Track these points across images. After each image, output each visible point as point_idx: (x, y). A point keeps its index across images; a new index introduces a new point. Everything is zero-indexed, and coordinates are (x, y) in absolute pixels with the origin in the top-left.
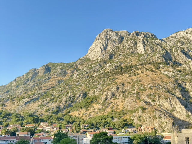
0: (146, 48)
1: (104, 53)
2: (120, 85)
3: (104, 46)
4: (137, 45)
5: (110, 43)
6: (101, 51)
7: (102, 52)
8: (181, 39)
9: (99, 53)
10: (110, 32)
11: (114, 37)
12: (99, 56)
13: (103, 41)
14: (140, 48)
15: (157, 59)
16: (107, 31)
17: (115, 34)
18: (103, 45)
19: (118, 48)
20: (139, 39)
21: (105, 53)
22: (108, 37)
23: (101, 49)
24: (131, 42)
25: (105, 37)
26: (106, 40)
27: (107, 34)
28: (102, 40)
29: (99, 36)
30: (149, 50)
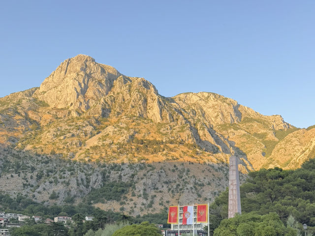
0: (164, 113)
1: (82, 100)
2: (161, 172)
3: (81, 87)
4: (147, 104)
5: (92, 85)
6: (76, 96)
7: (78, 97)
8: (192, 107)
9: (72, 98)
10: (92, 64)
11: (98, 75)
12: (72, 104)
13: (80, 76)
14: (154, 110)
15: (187, 137)
16: (87, 61)
17: (100, 69)
18: (80, 84)
19: (114, 99)
20: (152, 96)
21: (85, 101)
22: (88, 72)
23: (77, 92)
24: (139, 96)
25: (82, 69)
26: (85, 77)
27: (86, 66)
28: (78, 75)
29: (68, 63)
30: (168, 118)
